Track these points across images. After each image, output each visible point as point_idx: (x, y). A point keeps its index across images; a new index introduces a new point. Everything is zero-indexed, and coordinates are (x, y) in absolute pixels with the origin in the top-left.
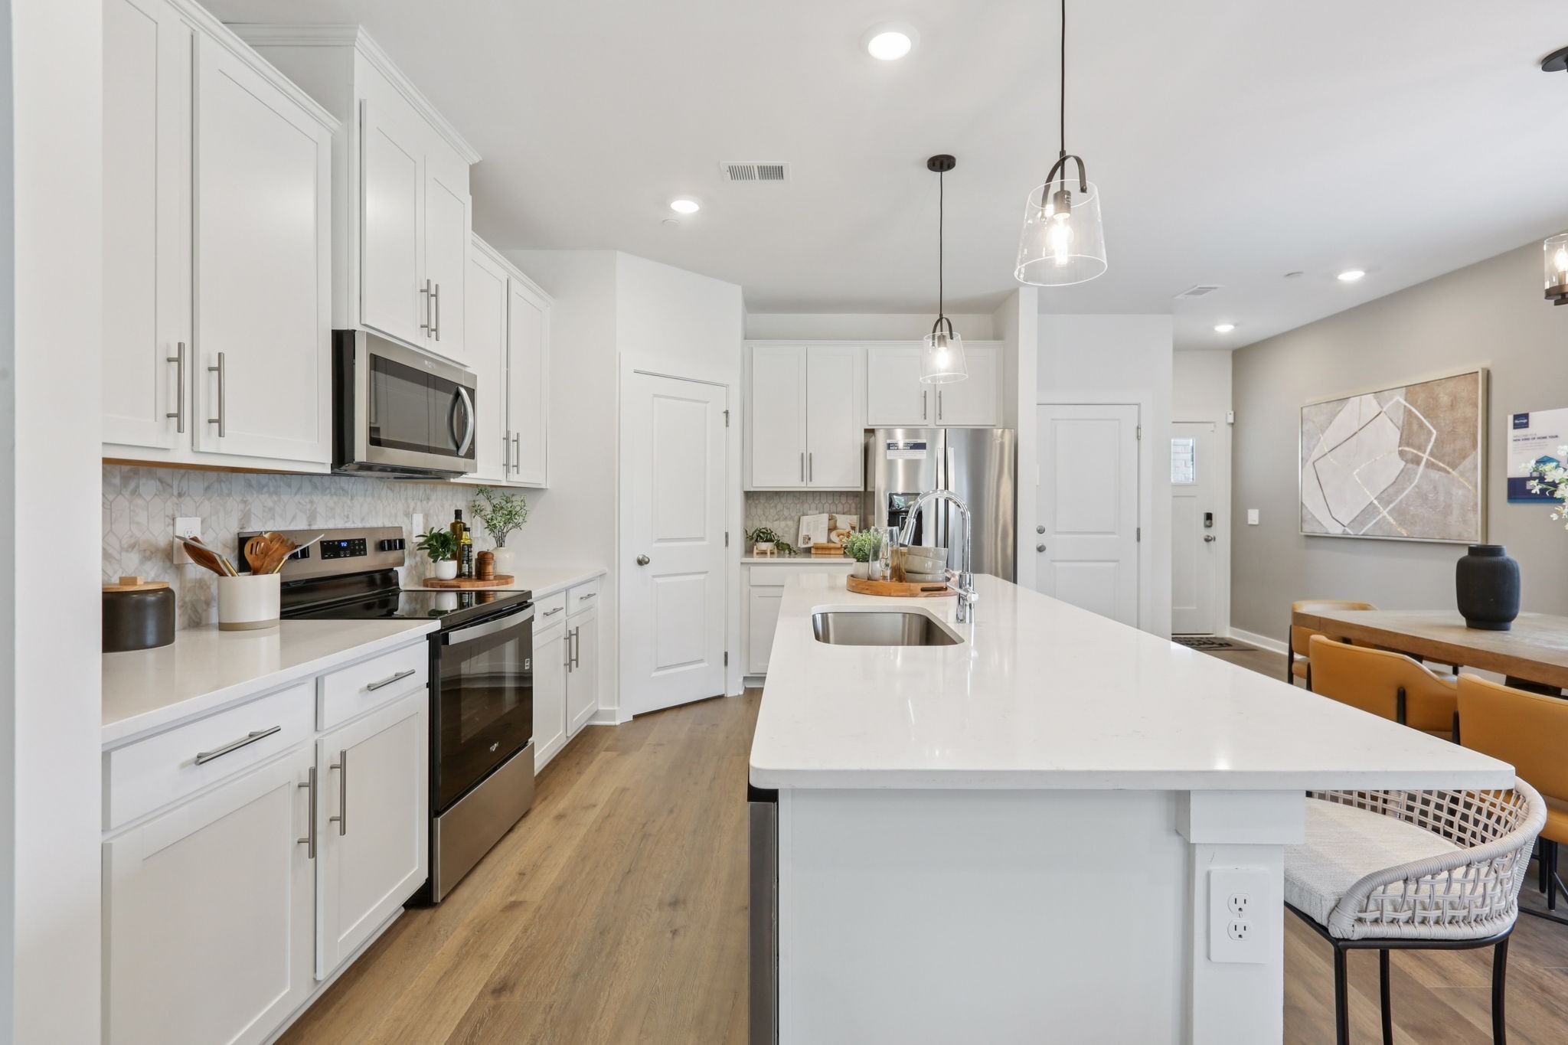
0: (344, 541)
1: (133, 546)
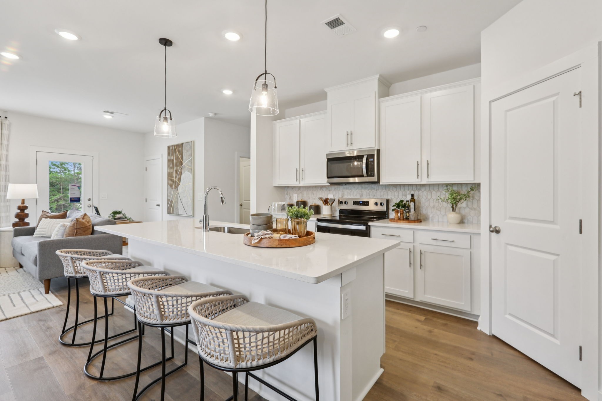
0: (361, 201)
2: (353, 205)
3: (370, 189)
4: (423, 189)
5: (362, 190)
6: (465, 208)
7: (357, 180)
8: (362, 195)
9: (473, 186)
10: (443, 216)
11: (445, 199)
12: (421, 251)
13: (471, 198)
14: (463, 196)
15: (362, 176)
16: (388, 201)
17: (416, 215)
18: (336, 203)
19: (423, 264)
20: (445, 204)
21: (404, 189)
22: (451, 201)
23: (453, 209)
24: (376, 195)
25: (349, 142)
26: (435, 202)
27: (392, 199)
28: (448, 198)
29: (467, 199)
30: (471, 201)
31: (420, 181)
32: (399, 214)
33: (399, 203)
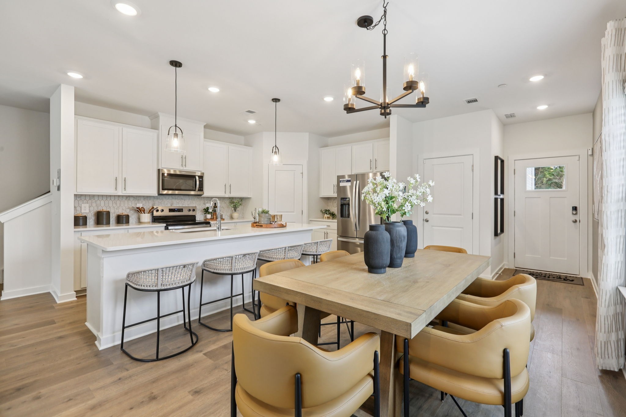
1: (128, 208)
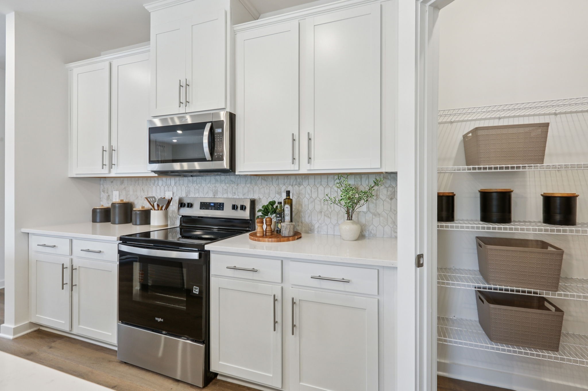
0: (212, 203)
2: (201, 209)
3: (228, 183)
4: (305, 183)
5: (217, 185)
6: (365, 213)
7: (197, 166)
8: (215, 193)
9: (378, 178)
10: (334, 226)
11: (337, 199)
12: (293, 299)
13: (375, 198)
14: (363, 194)
15: (204, 160)
16: (253, 203)
17: (292, 226)
18: (174, 206)
19: (296, 323)
20: (337, 208)
21: (277, 183)
22: (346, 203)
23: (348, 216)
24: (236, 193)
25: (183, 100)
26: (322, 204)
27: (260, 199)
28: (342, 198)
29: (369, 199)
30: (375, 201)
31: (298, 169)
32: (265, 226)
33: (267, 205)
